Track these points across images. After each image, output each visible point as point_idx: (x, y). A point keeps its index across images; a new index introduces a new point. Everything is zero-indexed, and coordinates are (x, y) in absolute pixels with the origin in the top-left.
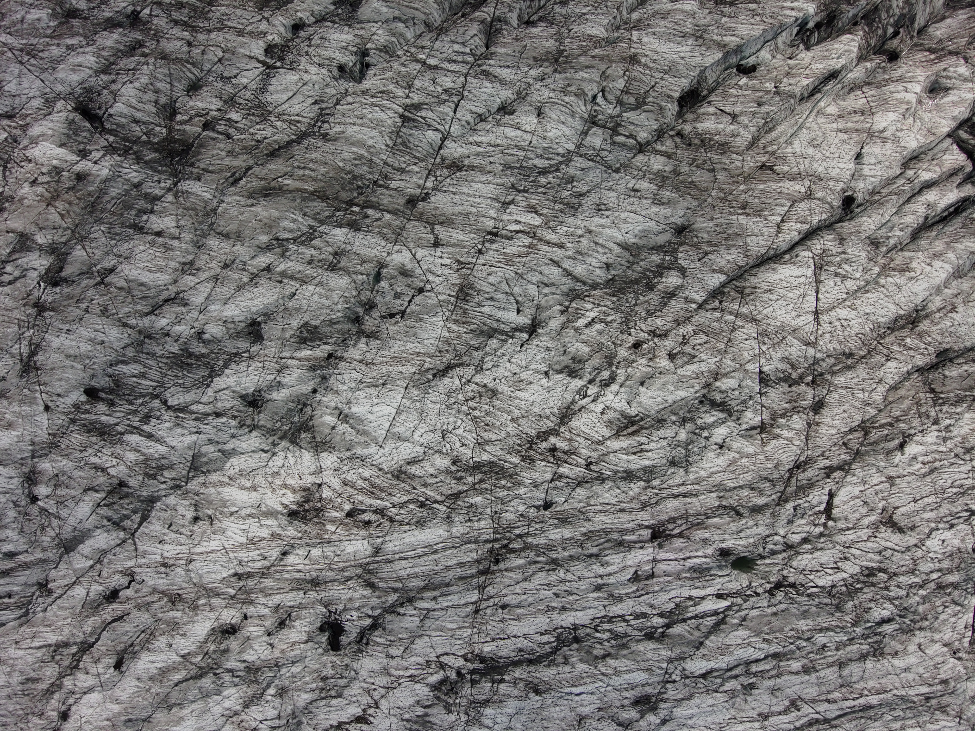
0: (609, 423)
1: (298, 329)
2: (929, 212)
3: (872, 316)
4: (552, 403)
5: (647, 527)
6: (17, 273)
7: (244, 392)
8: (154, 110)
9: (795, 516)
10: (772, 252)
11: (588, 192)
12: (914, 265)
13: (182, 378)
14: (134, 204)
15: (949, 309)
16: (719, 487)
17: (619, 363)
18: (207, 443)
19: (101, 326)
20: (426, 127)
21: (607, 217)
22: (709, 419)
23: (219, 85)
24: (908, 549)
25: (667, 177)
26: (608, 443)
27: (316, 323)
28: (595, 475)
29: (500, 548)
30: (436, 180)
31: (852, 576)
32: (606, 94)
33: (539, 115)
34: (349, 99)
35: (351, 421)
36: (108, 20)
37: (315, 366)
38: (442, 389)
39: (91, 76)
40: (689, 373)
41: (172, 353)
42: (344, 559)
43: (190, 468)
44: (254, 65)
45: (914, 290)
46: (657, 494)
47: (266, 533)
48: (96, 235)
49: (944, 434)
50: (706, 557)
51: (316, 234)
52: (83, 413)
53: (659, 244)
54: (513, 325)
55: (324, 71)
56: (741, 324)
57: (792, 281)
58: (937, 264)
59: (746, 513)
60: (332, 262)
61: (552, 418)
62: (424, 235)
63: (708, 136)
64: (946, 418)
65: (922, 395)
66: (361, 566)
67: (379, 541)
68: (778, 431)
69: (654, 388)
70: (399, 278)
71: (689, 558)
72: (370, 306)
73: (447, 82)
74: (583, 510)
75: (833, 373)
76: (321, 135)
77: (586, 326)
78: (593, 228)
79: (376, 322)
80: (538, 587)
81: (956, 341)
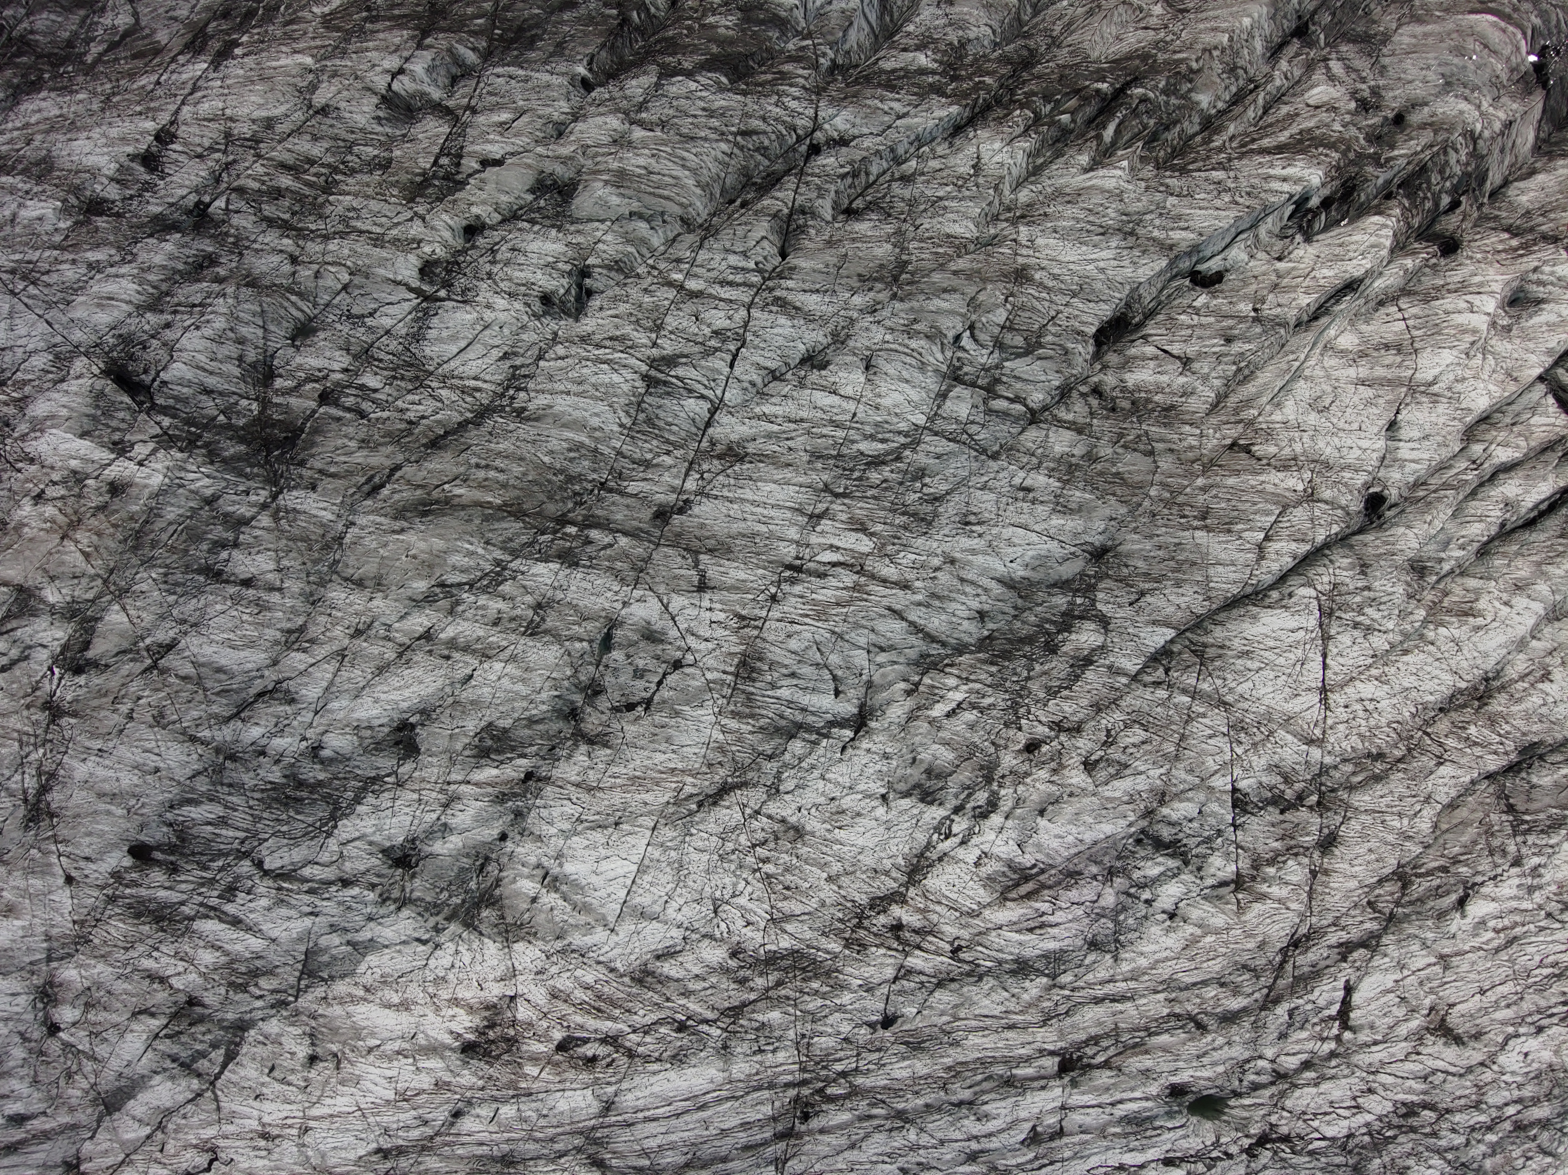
0: (989, 881)
1: (477, 734)
2: (1508, 515)
3: (1414, 693)
4: (894, 849)
5: (1052, 1053)
6: (14, 653)
7: (388, 844)
8: (237, 371)
9: (1290, 1026)
10: (1249, 590)
11: (947, 493)
12: (1482, 604)
13: (288, 823)
14: (206, 533)
15: (1538, 675)
16: (1169, 985)
17: (1003, 777)
18: (328, 930)
19: (153, 744)
20: (685, 393)
21: (980, 536)
22: (1152, 870)
23: (345, 328)
24: (1470, 1070)
25: (1077, 465)
26: (987, 913)
27: (506, 723)
28: (967, 967)
29: (812, 1094)
30: (702, 478)
31: (1380, 1119)
32: (977, 332)
33: (867, 368)
34: (560, 350)
35: (564, 888)
36: (156, 219)
37: (504, 794)
38: (712, 827)
39: (130, 315)
40: (1117, 794)
41: (271, 783)
42: (555, 1122)
43: (302, 973)
44: (401, 296)
45: (1481, 648)
46: (1068, 998)
47: (425, 1082)
48: (144, 587)
49: (1529, 881)
50: (1147, 1099)
51: (507, 573)
52: (127, 886)
53: (1064, 578)
54: (829, 717)
55: (518, 305)
56: (1202, 710)
57: (1284, 637)
58: (1520, 602)
59: (1212, 1024)
60: (532, 621)
61: (894, 874)
62: (683, 572)
63: (1143, 395)
64: (1534, 854)
65: (1494, 817)
66: (582, 1133)
67: (611, 1090)
68: (1264, 888)
69: (1061, 820)
70: (642, 644)
71: (1121, 1102)
72: (594, 690)
73: (718, 319)
74: (947, 1028)
75: (1352, 788)
76: (515, 410)
77: (949, 715)
78: (957, 555)
79: (604, 718)
80: (874, 1159)
81: (1550, 730)
